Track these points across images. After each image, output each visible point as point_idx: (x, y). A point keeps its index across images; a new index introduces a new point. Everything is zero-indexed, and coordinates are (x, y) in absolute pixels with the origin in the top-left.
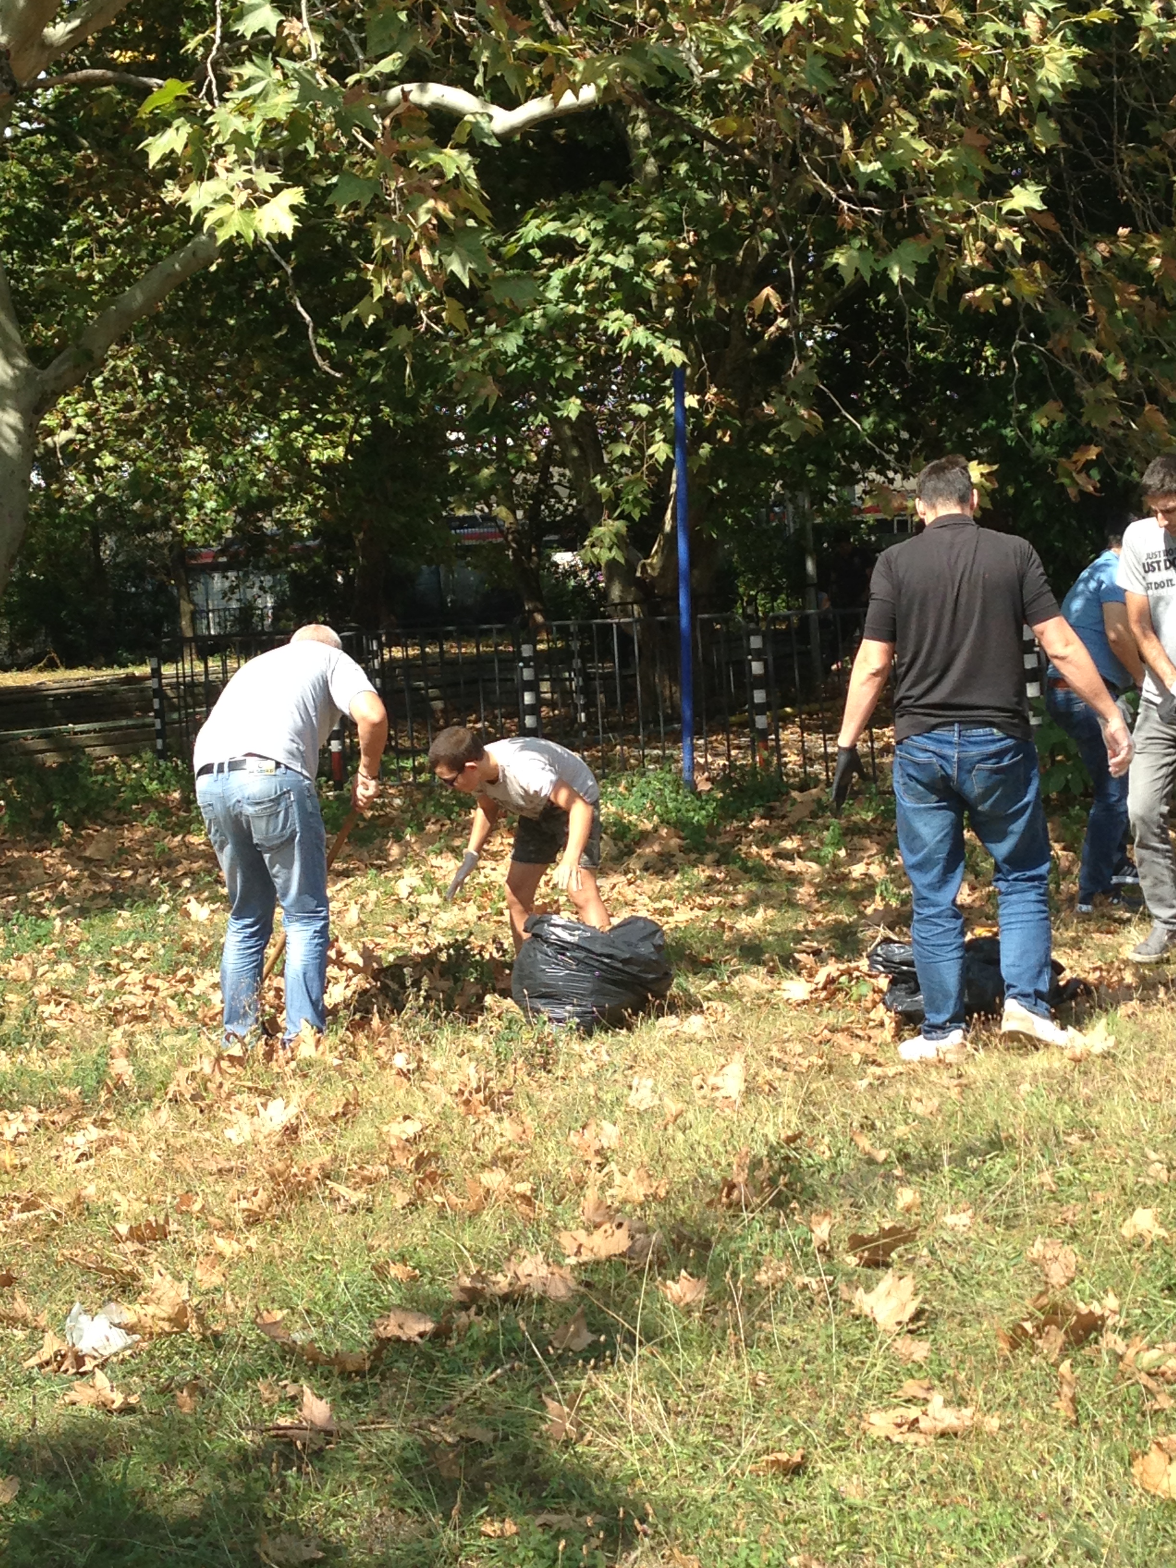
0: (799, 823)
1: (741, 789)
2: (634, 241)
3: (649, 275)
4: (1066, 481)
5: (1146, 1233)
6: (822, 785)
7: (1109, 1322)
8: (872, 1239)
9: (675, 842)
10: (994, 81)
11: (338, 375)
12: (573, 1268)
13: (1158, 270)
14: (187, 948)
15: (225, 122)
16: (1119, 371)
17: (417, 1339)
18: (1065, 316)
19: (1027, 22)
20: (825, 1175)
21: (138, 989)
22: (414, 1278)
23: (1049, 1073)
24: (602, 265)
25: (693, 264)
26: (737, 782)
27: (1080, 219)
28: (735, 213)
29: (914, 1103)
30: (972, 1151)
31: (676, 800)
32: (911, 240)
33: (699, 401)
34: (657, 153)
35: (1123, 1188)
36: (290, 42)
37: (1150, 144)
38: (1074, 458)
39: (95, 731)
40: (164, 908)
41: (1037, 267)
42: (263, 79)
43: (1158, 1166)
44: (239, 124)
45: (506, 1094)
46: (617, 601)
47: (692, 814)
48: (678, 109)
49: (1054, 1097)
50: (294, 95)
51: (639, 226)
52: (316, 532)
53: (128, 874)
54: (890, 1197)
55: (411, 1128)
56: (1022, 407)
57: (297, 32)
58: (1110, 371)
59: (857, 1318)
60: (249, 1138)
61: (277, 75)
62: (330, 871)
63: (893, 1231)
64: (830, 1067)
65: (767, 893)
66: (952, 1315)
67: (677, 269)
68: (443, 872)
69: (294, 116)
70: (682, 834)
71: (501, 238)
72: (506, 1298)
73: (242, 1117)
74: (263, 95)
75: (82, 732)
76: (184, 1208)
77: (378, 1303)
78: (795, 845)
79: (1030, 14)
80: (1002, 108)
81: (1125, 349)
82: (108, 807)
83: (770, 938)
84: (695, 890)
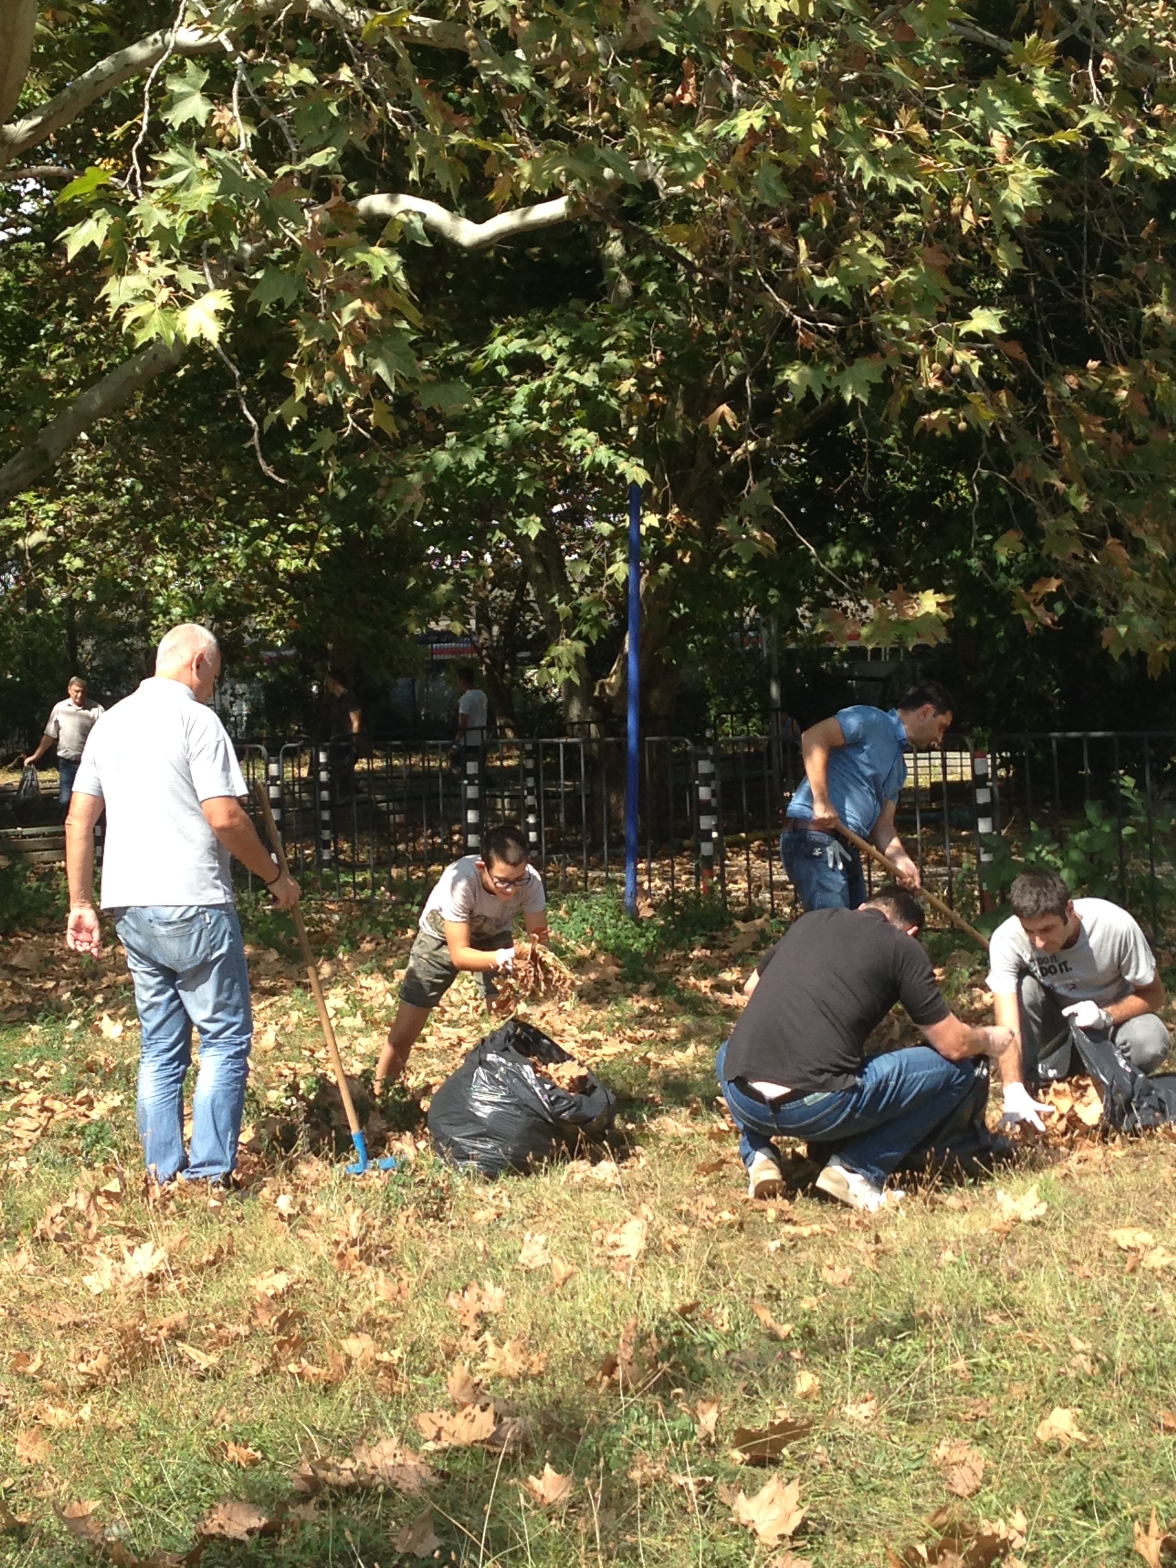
0: (741, 954)
1: (683, 917)
2: (600, 359)
3: (614, 394)
4: (1024, 612)
5: (1063, 1437)
6: (766, 916)
7: (1015, 1545)
8: (760, 1434)
9: (613, 969)
10: (957, 200)
11: (282, 481)
12: (430, 1455)
13: (1124, 402)
14: (91, 1068)
15: (148, 215)
16: (1082, 503)
17: (246, 1537)
18: (1029, 446)
19: (993, 141)
20: (719, 1352)
21: (33, 1111)
22: (254, 1462)
23: (973, 1240)
24: (567, 382)
25: (658, 383)
26: (680, 908)
27: (1050, 351)
28: (702, 333)
29: (825, 1270)
30: (881, 1329)
31: (615, 926)
32: (867, 359)
33: (660, 521)
34: (630, 272)
35: (1042, 1382)
36: (219, 132)
37: (1122, 276)
38: (1033, 591)
39: (44, 835)
40: (75, 1024)
41: (1003, 396)
42: (186, 167)
43: (1082, 1357)
44: (162, 217)
45: (385, 1248)
46: (575, 720)
47: (631, 941)
48: (649, 229)
49: (976, 1270)
50: (215, 187)
51: (605, 344)
52: (290, 641)
53: (51, 985)
54: (787, 1382)
55: (281, 1282)
56: (988, 537)
57: (226, 121)
58: (1073, 502)
59: (735, 1527)
60: (108, 1286)
61: (203, 164)
62: (253, 989)
63: (785, 1426)
64: (741, 1225)
65: (701, 1027)
66: (842, 1528)
67: (643, 387)
68: (370, 993)
69: (216, 210)
70: (620, 962)
71: (468, 354)
72: (350, 1489)
73: (106, 1263)
74: (186, 184)
75: (31, 836)
76: (20, 1369)
77: (208, 1490)
78: (735, 977)
79: (996, 133)
80: (965, 228)
81: (1089, 482)
82: (41, 915)
83: (698, 1076)
84: (627, 1022)
